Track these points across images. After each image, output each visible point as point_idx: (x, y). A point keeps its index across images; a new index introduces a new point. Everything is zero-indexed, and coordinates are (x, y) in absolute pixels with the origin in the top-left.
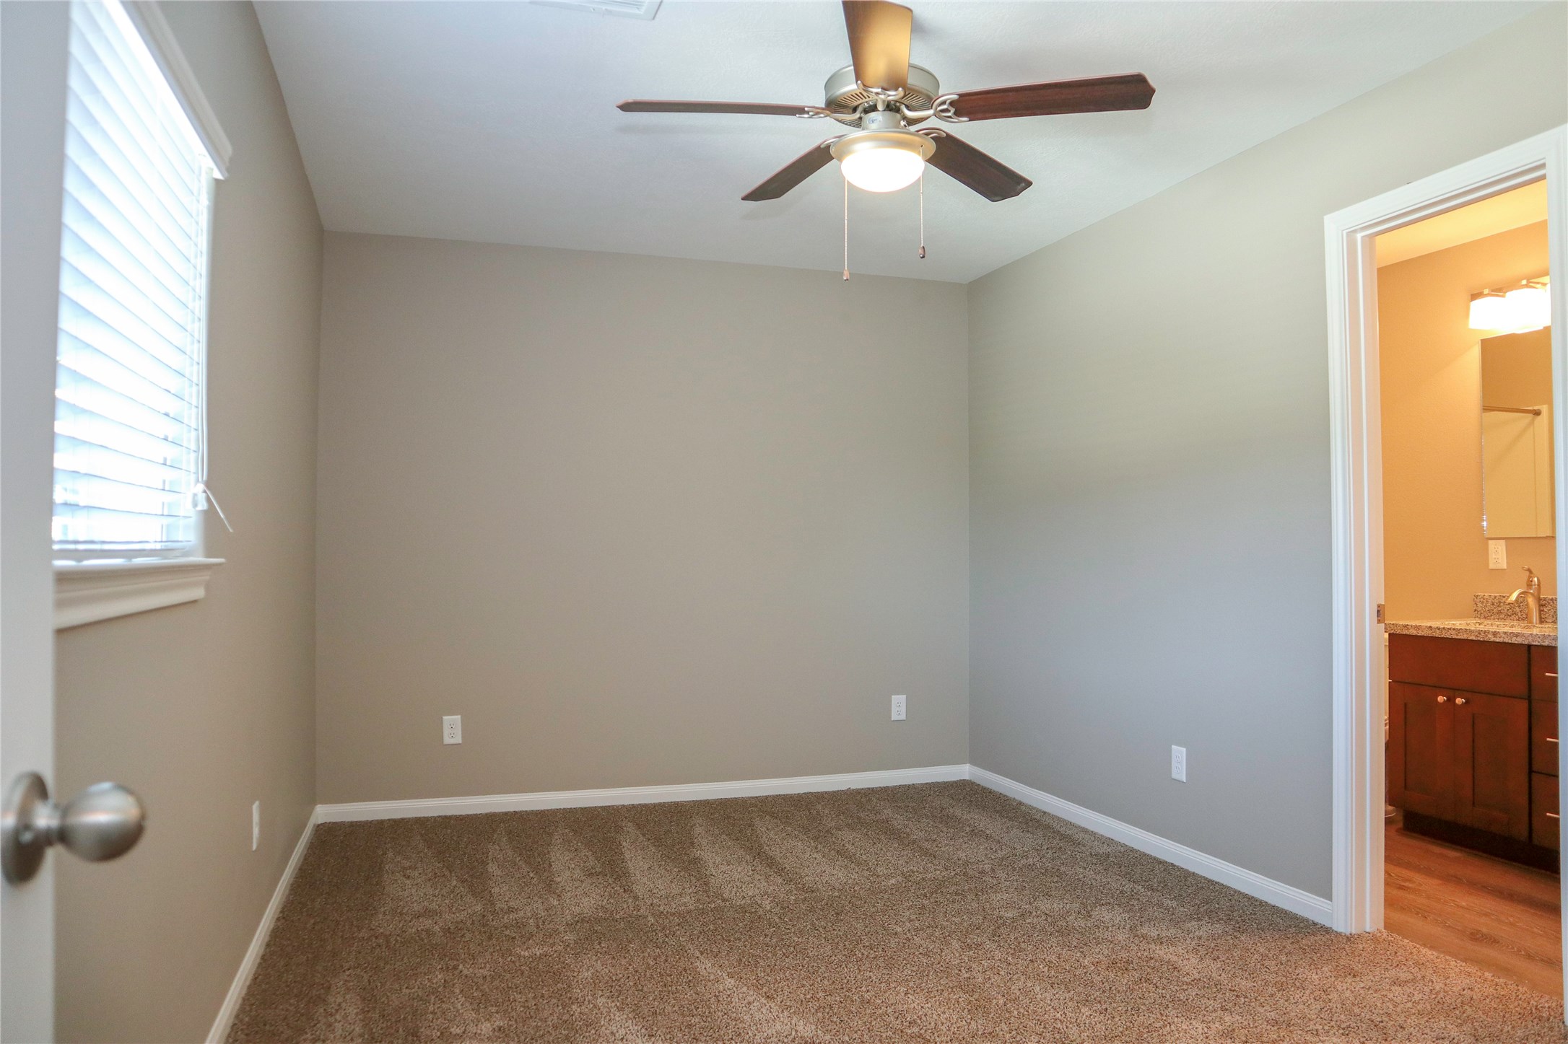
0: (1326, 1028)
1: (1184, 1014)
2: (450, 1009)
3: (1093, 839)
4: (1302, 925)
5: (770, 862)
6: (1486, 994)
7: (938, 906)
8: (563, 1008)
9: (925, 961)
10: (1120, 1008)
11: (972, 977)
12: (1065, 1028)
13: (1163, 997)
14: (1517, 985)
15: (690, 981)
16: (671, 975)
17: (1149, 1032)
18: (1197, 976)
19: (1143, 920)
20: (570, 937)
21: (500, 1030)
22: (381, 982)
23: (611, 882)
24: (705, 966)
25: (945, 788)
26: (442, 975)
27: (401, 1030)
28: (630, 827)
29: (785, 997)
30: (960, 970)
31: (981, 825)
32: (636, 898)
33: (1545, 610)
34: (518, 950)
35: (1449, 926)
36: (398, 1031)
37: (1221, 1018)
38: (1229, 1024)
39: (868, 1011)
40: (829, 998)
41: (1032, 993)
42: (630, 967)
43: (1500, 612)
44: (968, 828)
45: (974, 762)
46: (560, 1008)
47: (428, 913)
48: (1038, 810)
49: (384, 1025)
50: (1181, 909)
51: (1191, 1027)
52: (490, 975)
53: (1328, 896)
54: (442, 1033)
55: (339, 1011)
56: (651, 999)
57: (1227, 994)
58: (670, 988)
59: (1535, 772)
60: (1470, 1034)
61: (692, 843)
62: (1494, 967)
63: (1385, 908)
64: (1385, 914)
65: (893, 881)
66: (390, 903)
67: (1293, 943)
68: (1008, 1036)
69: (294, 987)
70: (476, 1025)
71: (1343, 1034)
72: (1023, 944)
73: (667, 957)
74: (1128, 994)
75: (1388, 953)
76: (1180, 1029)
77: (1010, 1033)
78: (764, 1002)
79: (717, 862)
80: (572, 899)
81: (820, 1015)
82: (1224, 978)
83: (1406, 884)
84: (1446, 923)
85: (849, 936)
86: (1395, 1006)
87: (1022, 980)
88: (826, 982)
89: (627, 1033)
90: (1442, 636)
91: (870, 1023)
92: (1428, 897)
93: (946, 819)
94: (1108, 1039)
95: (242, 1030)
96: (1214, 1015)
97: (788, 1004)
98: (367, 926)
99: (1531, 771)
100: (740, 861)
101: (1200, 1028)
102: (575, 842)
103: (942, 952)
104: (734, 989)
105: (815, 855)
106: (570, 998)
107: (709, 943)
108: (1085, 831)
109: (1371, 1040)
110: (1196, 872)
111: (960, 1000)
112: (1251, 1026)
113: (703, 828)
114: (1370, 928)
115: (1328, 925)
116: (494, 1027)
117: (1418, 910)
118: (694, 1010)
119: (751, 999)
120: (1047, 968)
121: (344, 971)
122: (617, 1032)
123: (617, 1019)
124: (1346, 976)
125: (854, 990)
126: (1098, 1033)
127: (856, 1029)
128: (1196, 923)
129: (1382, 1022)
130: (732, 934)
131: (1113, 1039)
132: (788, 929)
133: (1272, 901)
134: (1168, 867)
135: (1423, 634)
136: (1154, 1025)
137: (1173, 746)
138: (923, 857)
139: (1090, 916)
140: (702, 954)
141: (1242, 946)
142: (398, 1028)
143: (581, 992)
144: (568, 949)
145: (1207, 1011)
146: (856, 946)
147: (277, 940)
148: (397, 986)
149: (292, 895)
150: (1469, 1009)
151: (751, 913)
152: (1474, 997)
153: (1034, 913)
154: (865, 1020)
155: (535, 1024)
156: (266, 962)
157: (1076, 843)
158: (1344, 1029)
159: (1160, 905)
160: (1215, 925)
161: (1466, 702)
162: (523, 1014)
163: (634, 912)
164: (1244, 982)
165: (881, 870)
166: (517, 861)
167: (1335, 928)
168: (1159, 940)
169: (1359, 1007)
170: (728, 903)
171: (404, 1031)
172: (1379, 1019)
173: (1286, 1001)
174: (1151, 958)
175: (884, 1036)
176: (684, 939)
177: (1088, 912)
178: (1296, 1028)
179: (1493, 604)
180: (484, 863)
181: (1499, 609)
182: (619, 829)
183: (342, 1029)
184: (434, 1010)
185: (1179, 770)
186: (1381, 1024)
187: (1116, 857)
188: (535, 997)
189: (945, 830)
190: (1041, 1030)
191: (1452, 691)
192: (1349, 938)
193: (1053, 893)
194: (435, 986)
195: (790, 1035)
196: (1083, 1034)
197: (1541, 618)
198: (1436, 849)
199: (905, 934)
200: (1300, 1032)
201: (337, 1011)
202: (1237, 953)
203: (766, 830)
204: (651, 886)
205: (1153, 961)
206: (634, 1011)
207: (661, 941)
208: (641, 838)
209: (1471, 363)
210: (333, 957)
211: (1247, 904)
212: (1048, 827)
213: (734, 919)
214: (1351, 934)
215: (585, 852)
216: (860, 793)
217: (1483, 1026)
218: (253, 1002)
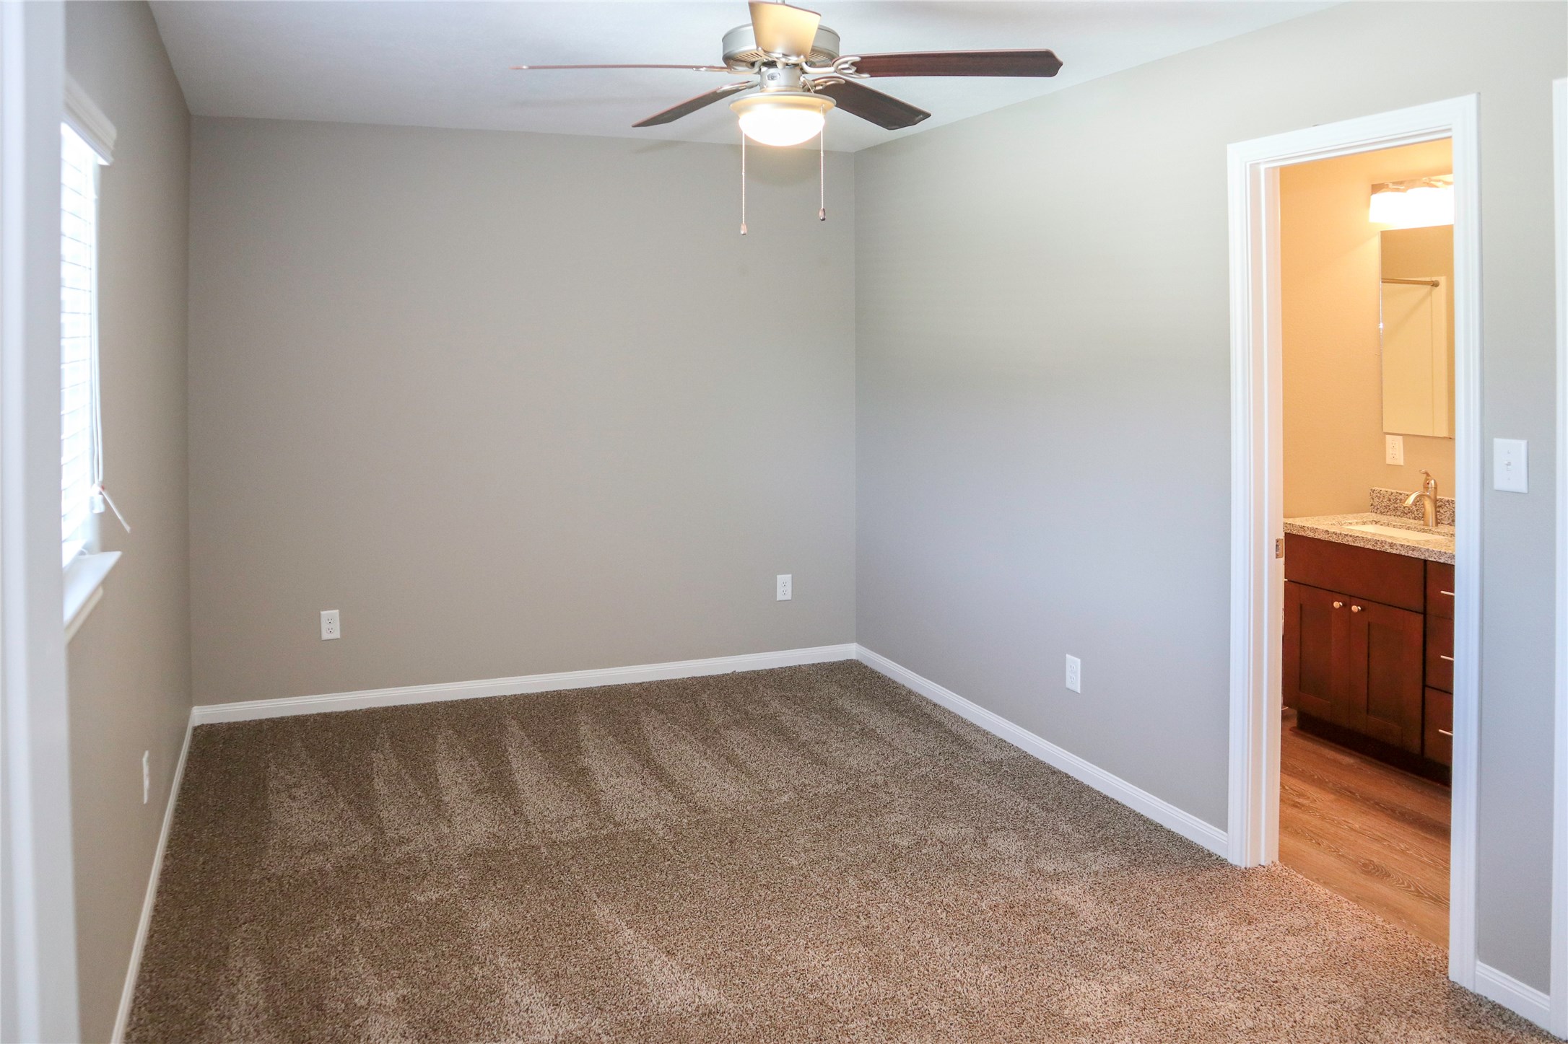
0: (1223, 990)
1: (1083, 973)
2: (352, 974)
3: (985, 740)
4: (1197, 856)
5: (659, 773)
6: (1376, 944)
7: (832, 832)
8: (466, 971)
9: (823, 904)
10: (1020, 966)
11: (870, 926)
12: (965, 992)
13: (1061, 951)
14: (1406, 933)
15: (589, 933)
16: (570, 925)
17: (1048, 996)
18: (1094, 924)
19: (1038, 849)
20: (464, 876)
21: (404, 1000)
22: (279, 940)
23: (500, 802)
24: (603, 912)
25: (832, 671)
26: (340, 929)
27: (305, 1002)
28: (514, 727)
29: (686, 953)
30: (858, 917)
31: (871, 722)
32: (527, 823)
33: (1442, 511)
34: (414, 894)
35: (1343, 856)
36: (302, 1004)
37: (1119, 978)
38: (1127, 985)
39: (770, 971)
40: (729, 953)
41: (932, 946)
42: (528, 915)
43: (1396, 509)
44: (858, 726)
45: (861, 640)
46: (462, 970)
47: (319, 847)
48: (928, 702)
49: (288, 997)
50: (1077, 835)
51: (1090, 990)
52: (389, 928)
53: (1223, 825)
54: (346, 1005)
55: (241, 978)
56: (552, 957)
57: (1125, 947)
58: (570, 942)
59: (1429, 687)
60: (1361, 996)
61: (579, 747)
62: (1385, 908)
63: (1280, 834)
64: (1280, 840)
65: (785, 798)
66: (279, 833)
67: (1188, 881)
68: (909, 1002)
69: (192, 948)
70: (380, 995)
71: (1238, 998)
72: (920, 882)
73: (564, 900)
74: (1027, 947)
75: (1283, 892)
76: (1079, 993)
77: (912, 998)
78: (666, 959)
79: (606, 773)
80: (463, 825)
81: (721, 975)
82: (1121, 927)
83: (1301, 800)
84: (1339, 851)
85: (745, 872)
86: (1289, 962)
87: (921, 929)
88: (724, 932)
89: (531, 1002)
90: (1339, 541)
91: (773, 985)
92: (1323, 818)
93: (835, 714)
94: (1008, 1005)
95: (145, 1005)
96: (1112, 974)
97: (689, 962)
98: (257, 864)
99: (1424, 686)
100: (629, 769)
101: (1099, 990)
102: (460, 748)
103: (839, 893)
104: (634, 942)
105: (705, 764)
106: (471, 957)
107: (604, 881)
108: (978, 730)
109: (1265, 1005)
110: (1091, 785)
111: (860, 955)
112: (1149, 988)
113: (588, 726)
114: (1265, 861)
115: (1223, 856)
116: (398, 996)
117: (1312, 835)
118: (596, 971)
119: (652, 956)
120: (944, 914)
121: (240, 926)
122: (522, 1000)
123: (521, 984)
124: (1241, 924)
125: (754, 943)
126: (999, 999)
127: (759, 994)
128: (1092, 854)
129: (1276, 982)
130: (627, 870)
131: (1013, 1006)
132: (683, 862)
133: (1168, 825)
134: (1064, 779)
135: (1319, 537)
136: (1053, 987)
137: (1067, 655)
138: (814, 765)
139: (985, 845)
140: (599, 897)
141: (1138, 884)
142: (302, 999)
143: (482, 948)
144: (464, 892)
145: (1106, 969)
146: (753, 885)
147: (169, 885)
148: (295, 945)
149: (176, 824)
150: (1360, 965)
151: (645, 841)
152: (1366, 949)
153: (930, 842)
154: (767, 982)
155: (439, 991)
156: (159, 911)
157: (967, 746)
158: (1239, 992)
159: (1056, 831)
160: (1111, 856)
161: (1362, 609)
162: (425, 978)
163: (527, 842)
164: (1141, 932)
165: (773, 784)
166: (403, 774)
167: (1230, 860)
168: (1055, 878)
169: (1254, 964)
170: (620, 828)
171: (308, 1003)
172: (1273, 979)
173: (1183, 956)
174: (1049, 901)
175: (787, 1003)
176: (579, 878)
177: (984, 840)
178: (1193, 990)
179: (1390, 500)
180: (370, 778)
181: (1396, 506)
182: (503, 727)
183: (247, 1003)
184: (336, 975)
185: (1074, 680)
186: (1276, 985)
187: (1009, 764)
188: (435, 956)
189: (834, 728)
190: (942, 994)
191: (1349, 599)
192: (1246, 874)
193: (948, 814)
194: (333, 943)
195: (694, 1002)
196: (983, 999)
197: (1437, 518)
198: (1330, 753)
199: (801, 869)
200: (1195, 995)
201: (238, 978)
202: (1134, 893)
203: (655, 731)
204: (541, 806)
205: (1050, 904)
206: (536, 973)
207: (557, 880)
208: (527, 742)
209: (1372, 251)
210: (228, 906)
211: (1142, 828)
212: (940, 725)
213: (628, 849)
214: (1246, 868)
215: (471, 761)
216: (745, 678)
217: (1373, 986)
218: (152, 968)
